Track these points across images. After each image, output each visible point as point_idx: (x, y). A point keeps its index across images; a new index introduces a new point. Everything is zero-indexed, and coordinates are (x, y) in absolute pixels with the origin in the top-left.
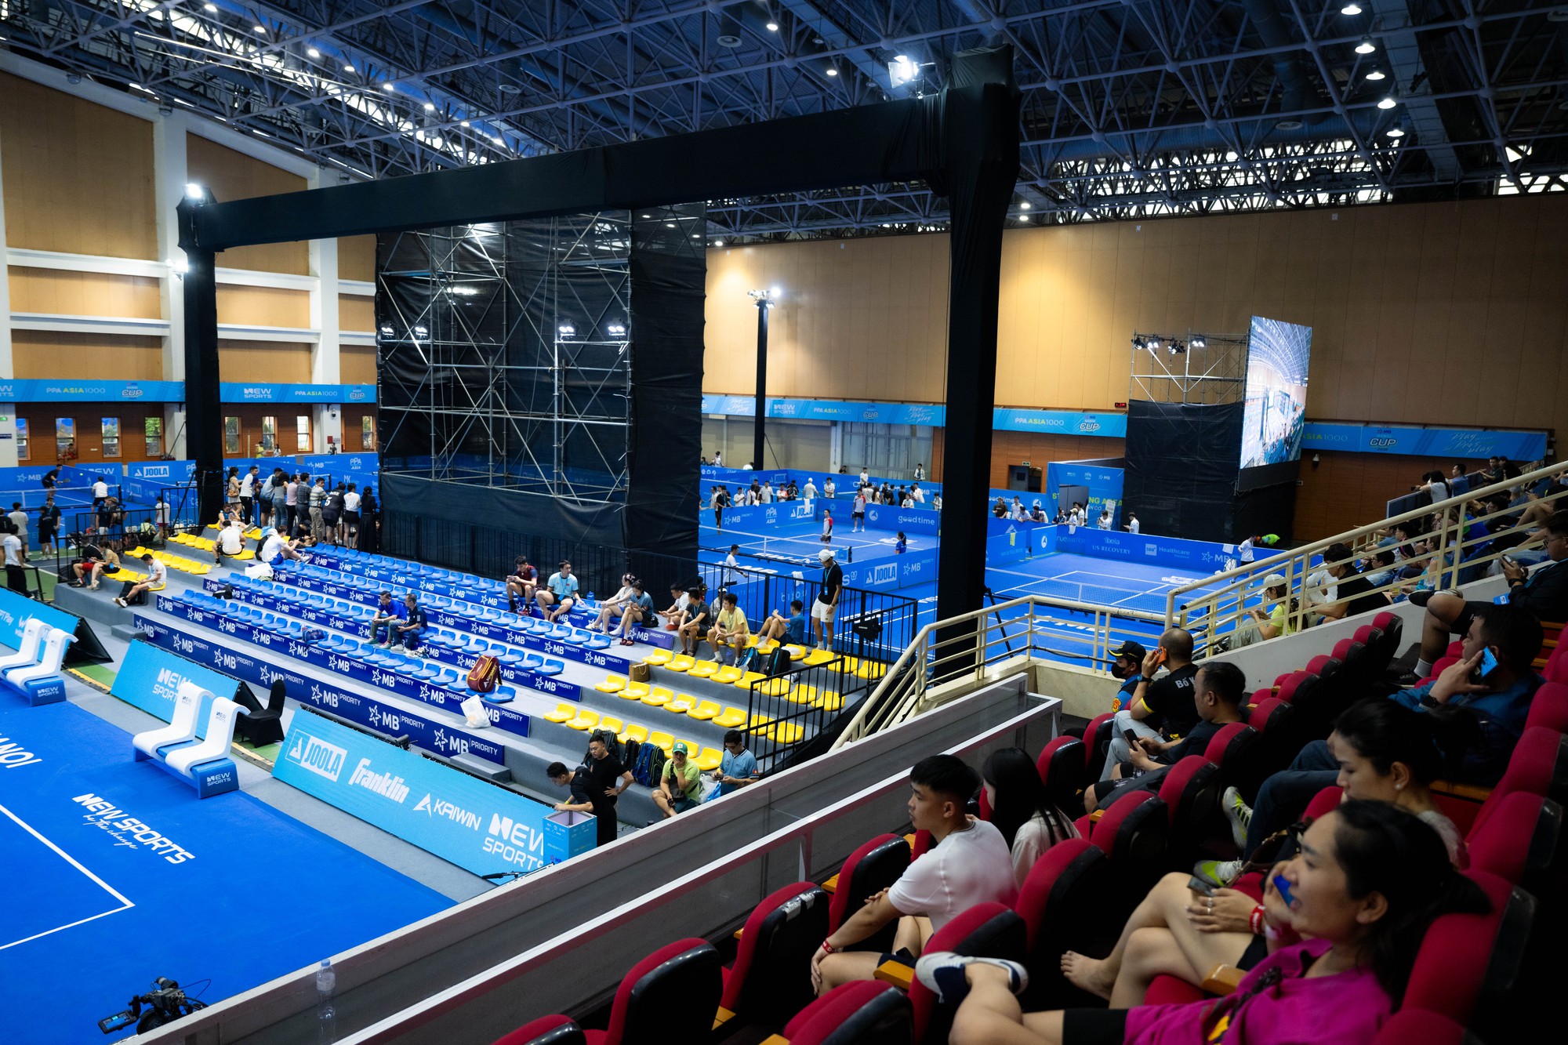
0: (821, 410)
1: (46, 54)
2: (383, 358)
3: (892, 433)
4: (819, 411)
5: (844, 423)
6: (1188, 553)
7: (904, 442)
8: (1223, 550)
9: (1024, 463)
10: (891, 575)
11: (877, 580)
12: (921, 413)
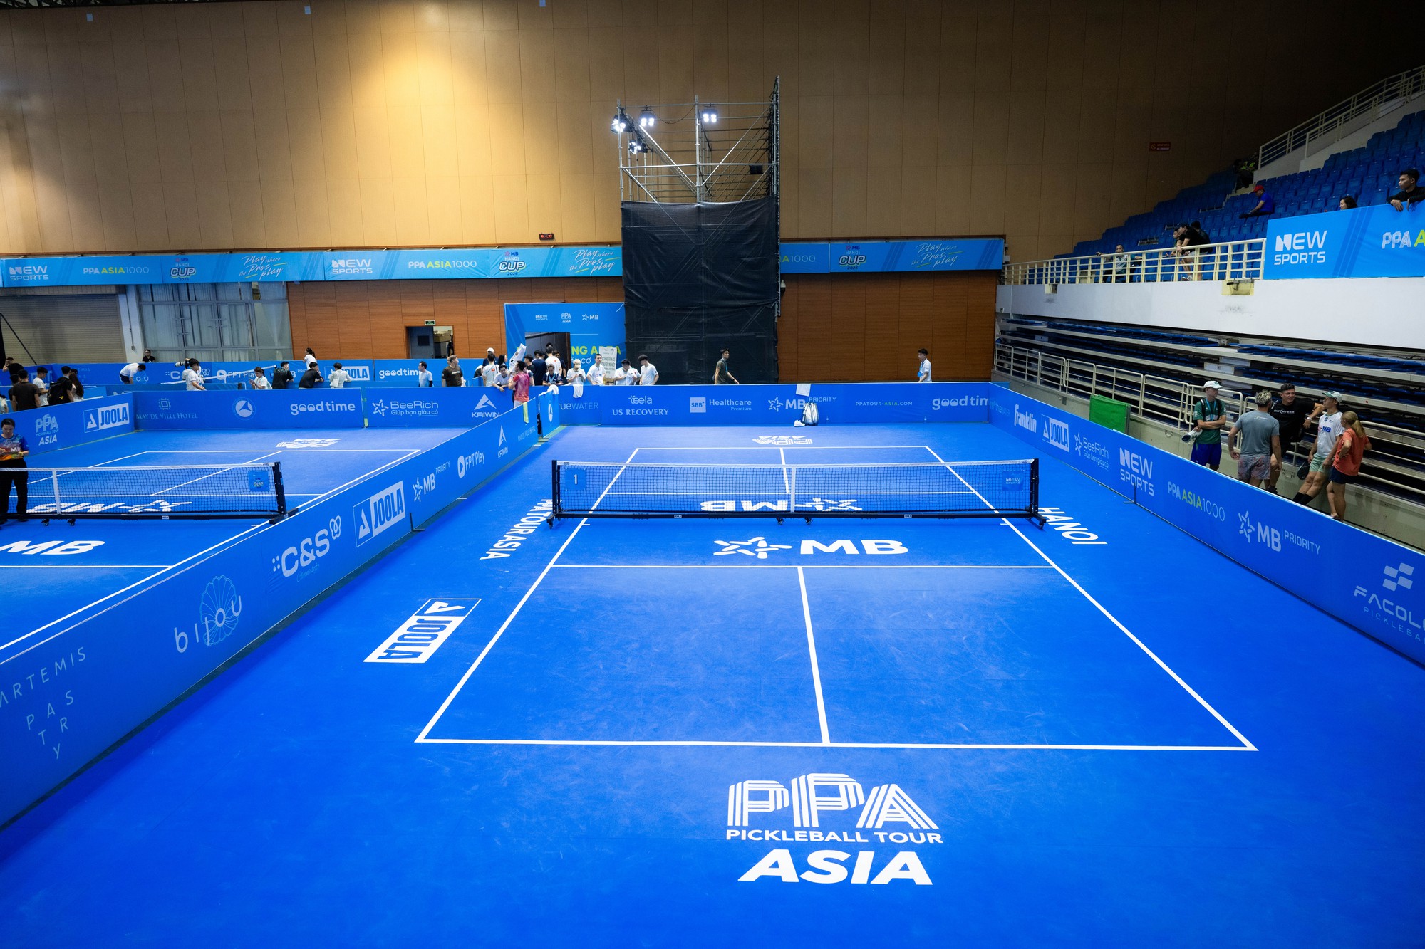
0: (96, 271)
3: (222, 296)
4: (93, 273)
5: (138, 287)
6: (749, 403)
7: (241, 310)
8: (797, 393)
9: (427, 322)
10: (396, 510)
11: (376, 526)
12: (264, 264)
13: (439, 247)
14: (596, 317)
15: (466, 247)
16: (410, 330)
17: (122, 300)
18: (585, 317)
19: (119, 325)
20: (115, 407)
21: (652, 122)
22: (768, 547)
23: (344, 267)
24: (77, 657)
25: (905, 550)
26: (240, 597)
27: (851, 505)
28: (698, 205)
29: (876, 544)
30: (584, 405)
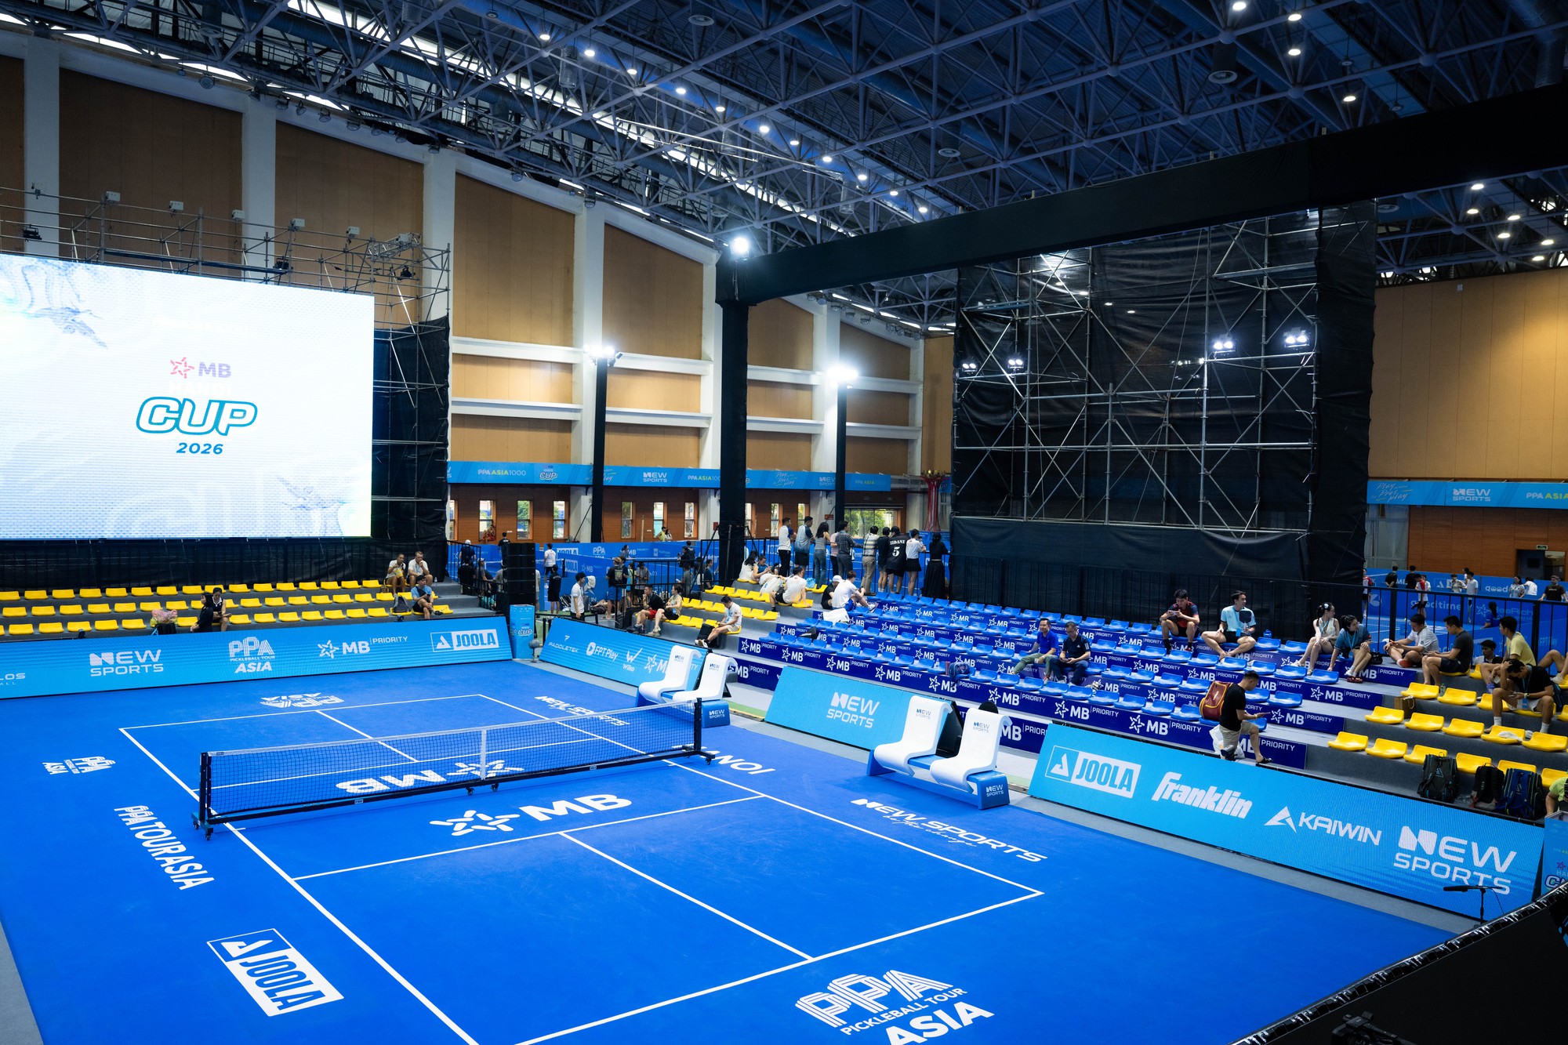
1: (498, 155)
2: (959, 395)
9: (1539, 546)
12: (1393, 490)
13: (1559, 480)
16: (1520, 553)
23: (1462, 495)
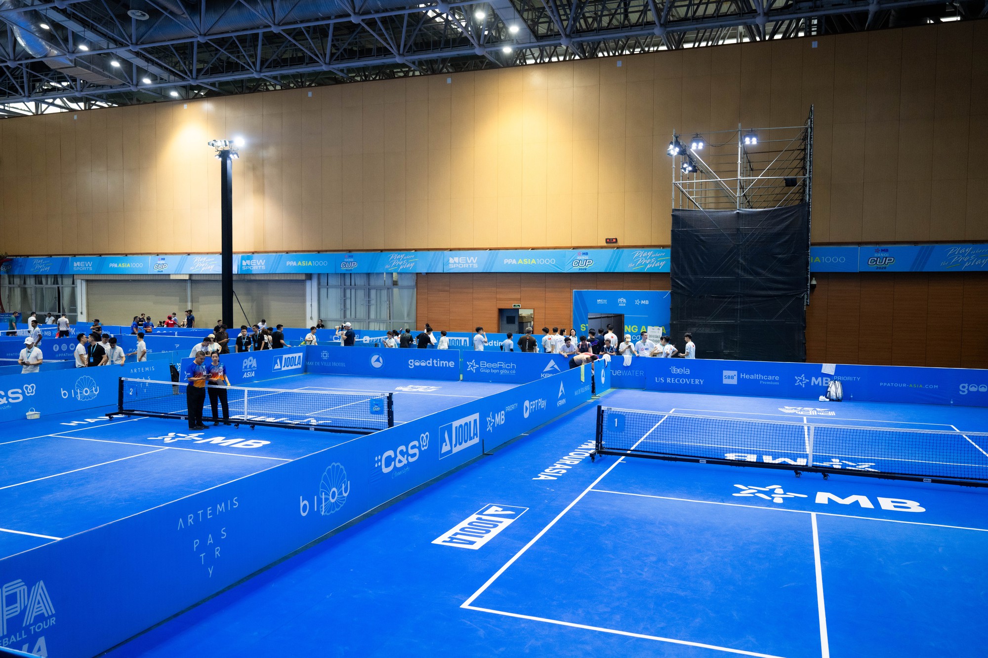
0: (294, 264)
3: (372, 283)
4: (291, 265)
5: (319, 275)
6: (777, 378)
7: (385, 293)
8: (823, 371)
9: (514, 306)
10: (472, 435)
11: (455, 446)
12: (403, 260)
13: (528, 248)
14: (647, 302)
15: (548, 248)
16: (501, 311)
17: (308, 284)
18: (637, 302)
19: (304, 301)
20: (294, 355)
21: (701, 145)
22: (784, 494)
23: (458, 263)
24: (233, 504)
25: (923, 510)
26: (349, 482)
27: (868, 467)
28: (738, 211)
29: (892, 502)
30: (632, 373)
